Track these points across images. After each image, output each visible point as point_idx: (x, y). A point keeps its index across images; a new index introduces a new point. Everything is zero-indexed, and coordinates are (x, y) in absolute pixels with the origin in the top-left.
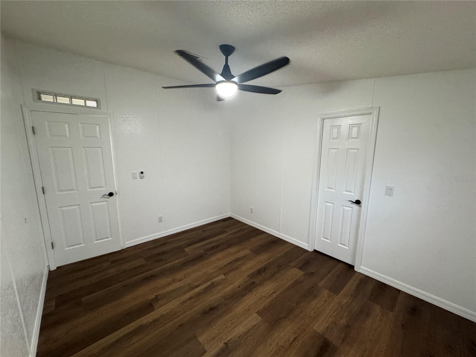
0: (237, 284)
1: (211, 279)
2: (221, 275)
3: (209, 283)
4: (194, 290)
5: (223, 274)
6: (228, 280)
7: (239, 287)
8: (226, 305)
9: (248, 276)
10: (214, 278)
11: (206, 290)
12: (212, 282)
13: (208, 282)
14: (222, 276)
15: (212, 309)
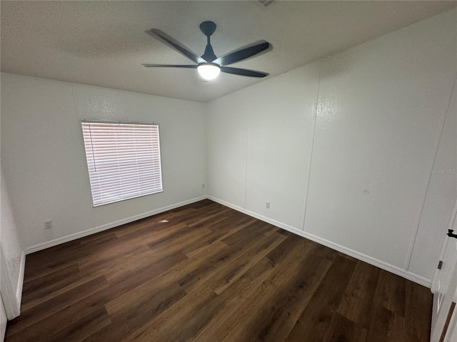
0: (202, 282)
1: (230, 286)
2: (219, 294)
3: (231, 281)
4: (243, 274)
5: (218, 295)
6: (211, 287)
7: (199, 279)
8: (212, 262)
9: (186, 294)
10: (227, 289)
11: (232, 274)
12: (228, 284)
13: (233, 282)
14: (218, 292)
15: (223, 259)
